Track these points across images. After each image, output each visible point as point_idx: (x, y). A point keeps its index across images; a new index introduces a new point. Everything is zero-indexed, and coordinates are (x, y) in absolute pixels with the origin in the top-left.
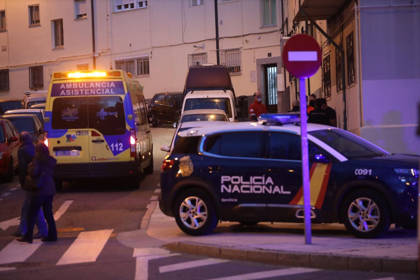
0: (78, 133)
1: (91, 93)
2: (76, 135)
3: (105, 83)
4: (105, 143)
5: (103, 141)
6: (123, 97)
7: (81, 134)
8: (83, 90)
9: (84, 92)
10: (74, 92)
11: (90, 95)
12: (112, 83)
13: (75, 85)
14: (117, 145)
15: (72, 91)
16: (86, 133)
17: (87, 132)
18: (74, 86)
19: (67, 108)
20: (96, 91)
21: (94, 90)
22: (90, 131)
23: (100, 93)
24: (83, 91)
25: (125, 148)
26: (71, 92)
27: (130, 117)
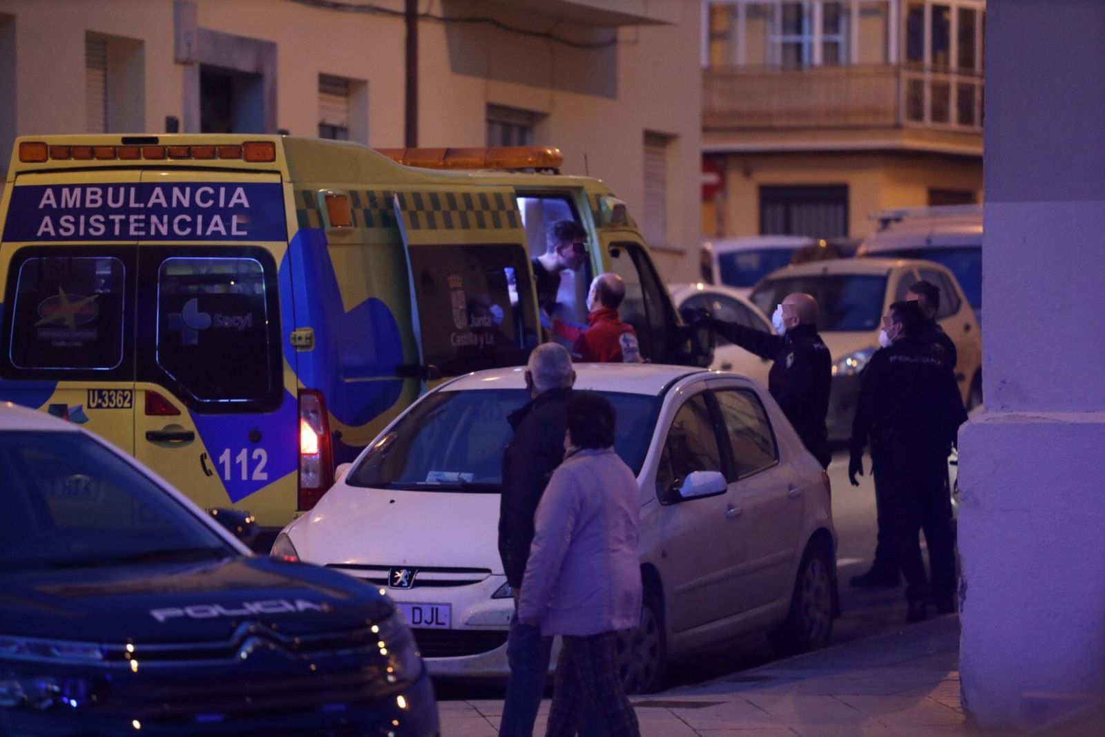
0: (94, 401)
1: (153, 232)
2: (85, 409)
3: (211, 191)
4: (198, 446)
5: (189, 437)
6: (277, 250)
7: (105, 405)
8: (123, 217)
9: (125, 224)
10: (88, 225)
11: (148, 237)
12: (240, 190)
13: (94, 193)
14: (242, 457)
15: (82, 218)
16: (125, 398)
17: (128, 396)
18: (89, 197)
19: (57, 292)
20: (170, 224)
21: (165, 218)
22: (140, 390)
23: (188, 230)
24: (121, 221)
25: (275, 472)
26: (77, 224)
27: (300, 338)
